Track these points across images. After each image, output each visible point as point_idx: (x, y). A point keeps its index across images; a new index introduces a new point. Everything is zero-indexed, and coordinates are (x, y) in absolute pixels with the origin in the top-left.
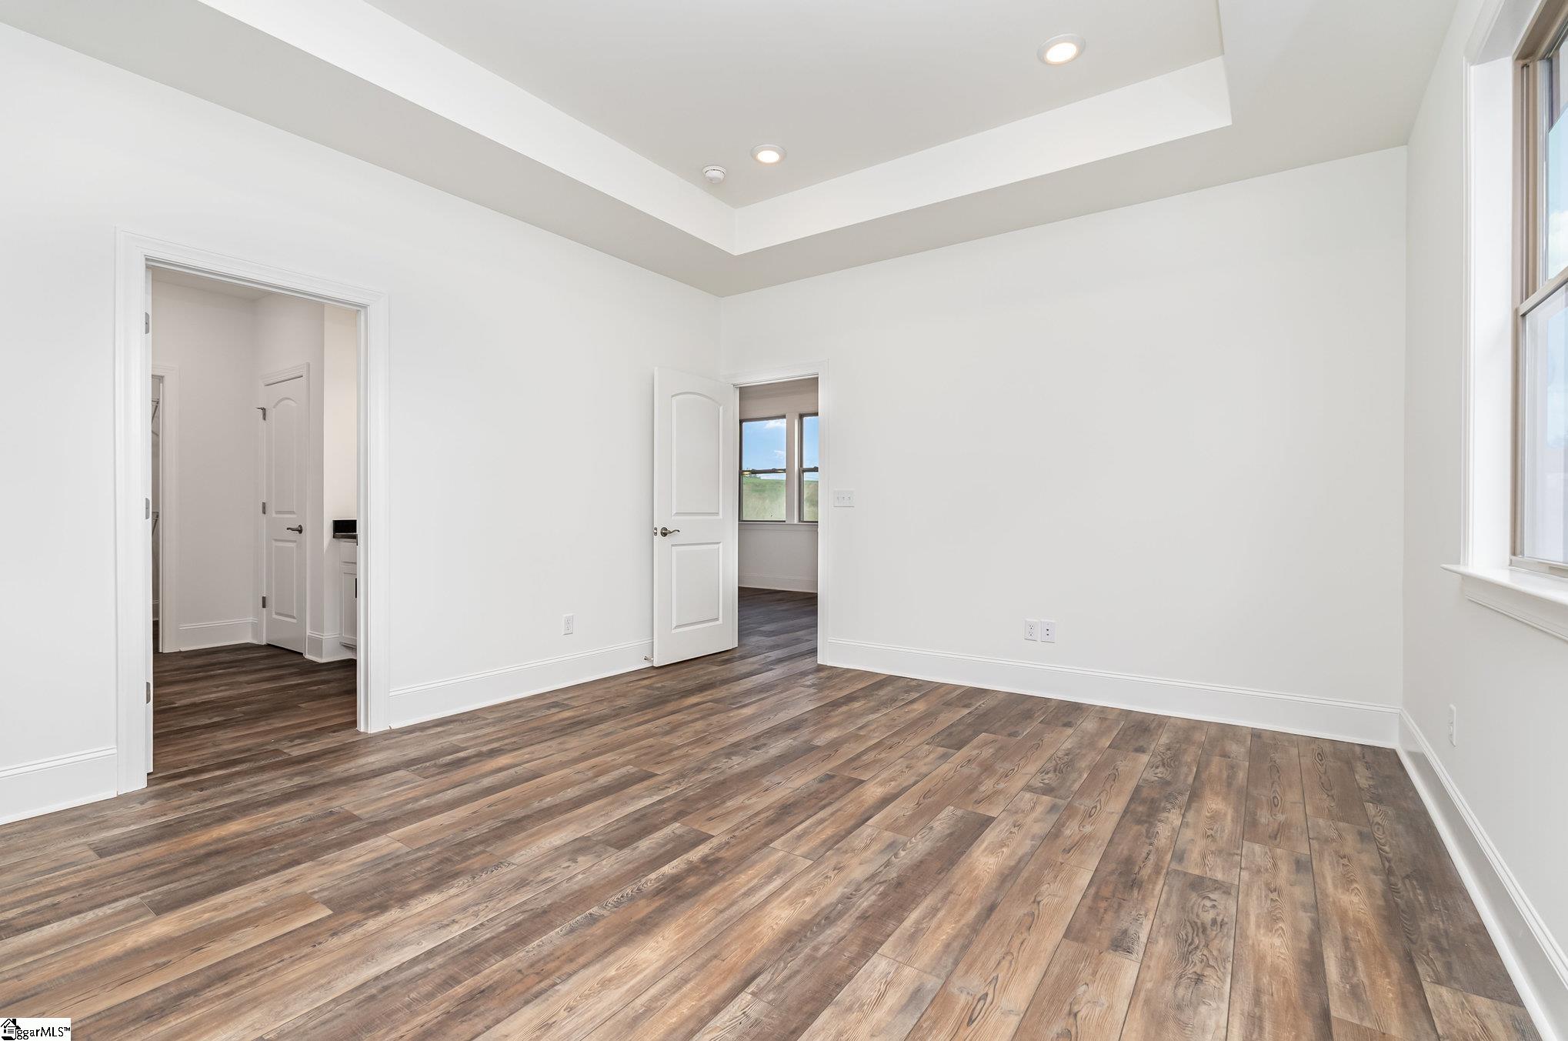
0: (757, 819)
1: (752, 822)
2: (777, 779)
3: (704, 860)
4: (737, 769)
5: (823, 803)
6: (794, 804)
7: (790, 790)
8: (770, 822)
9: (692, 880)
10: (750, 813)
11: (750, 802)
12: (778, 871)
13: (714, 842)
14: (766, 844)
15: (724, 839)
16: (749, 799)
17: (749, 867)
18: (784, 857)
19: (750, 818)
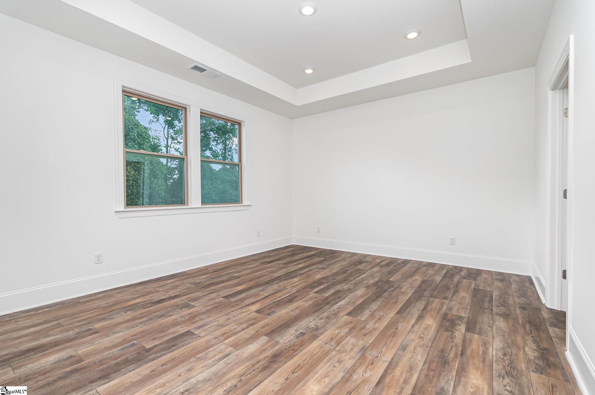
0: (300, 298)
1: (302, 297)
2: (292, 313)
3: (314, 288)
4: (311, 318)
5: (276, 303)
6: (288, 302)
7: (287, 308)
8: (296, 297)
9: (316, 285)
10: (303, 300)
11: (303, 303)
12: (295, 286)
13: (313, 292)
14: (298, 291)
15: (310, 293)
16: (304, 304)
17: (302, 287)
18: (293, 288)
19: (303, 298)
